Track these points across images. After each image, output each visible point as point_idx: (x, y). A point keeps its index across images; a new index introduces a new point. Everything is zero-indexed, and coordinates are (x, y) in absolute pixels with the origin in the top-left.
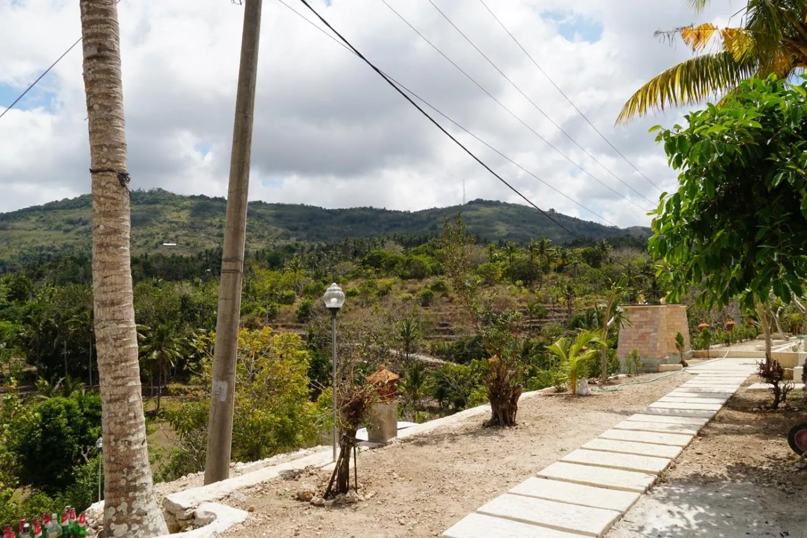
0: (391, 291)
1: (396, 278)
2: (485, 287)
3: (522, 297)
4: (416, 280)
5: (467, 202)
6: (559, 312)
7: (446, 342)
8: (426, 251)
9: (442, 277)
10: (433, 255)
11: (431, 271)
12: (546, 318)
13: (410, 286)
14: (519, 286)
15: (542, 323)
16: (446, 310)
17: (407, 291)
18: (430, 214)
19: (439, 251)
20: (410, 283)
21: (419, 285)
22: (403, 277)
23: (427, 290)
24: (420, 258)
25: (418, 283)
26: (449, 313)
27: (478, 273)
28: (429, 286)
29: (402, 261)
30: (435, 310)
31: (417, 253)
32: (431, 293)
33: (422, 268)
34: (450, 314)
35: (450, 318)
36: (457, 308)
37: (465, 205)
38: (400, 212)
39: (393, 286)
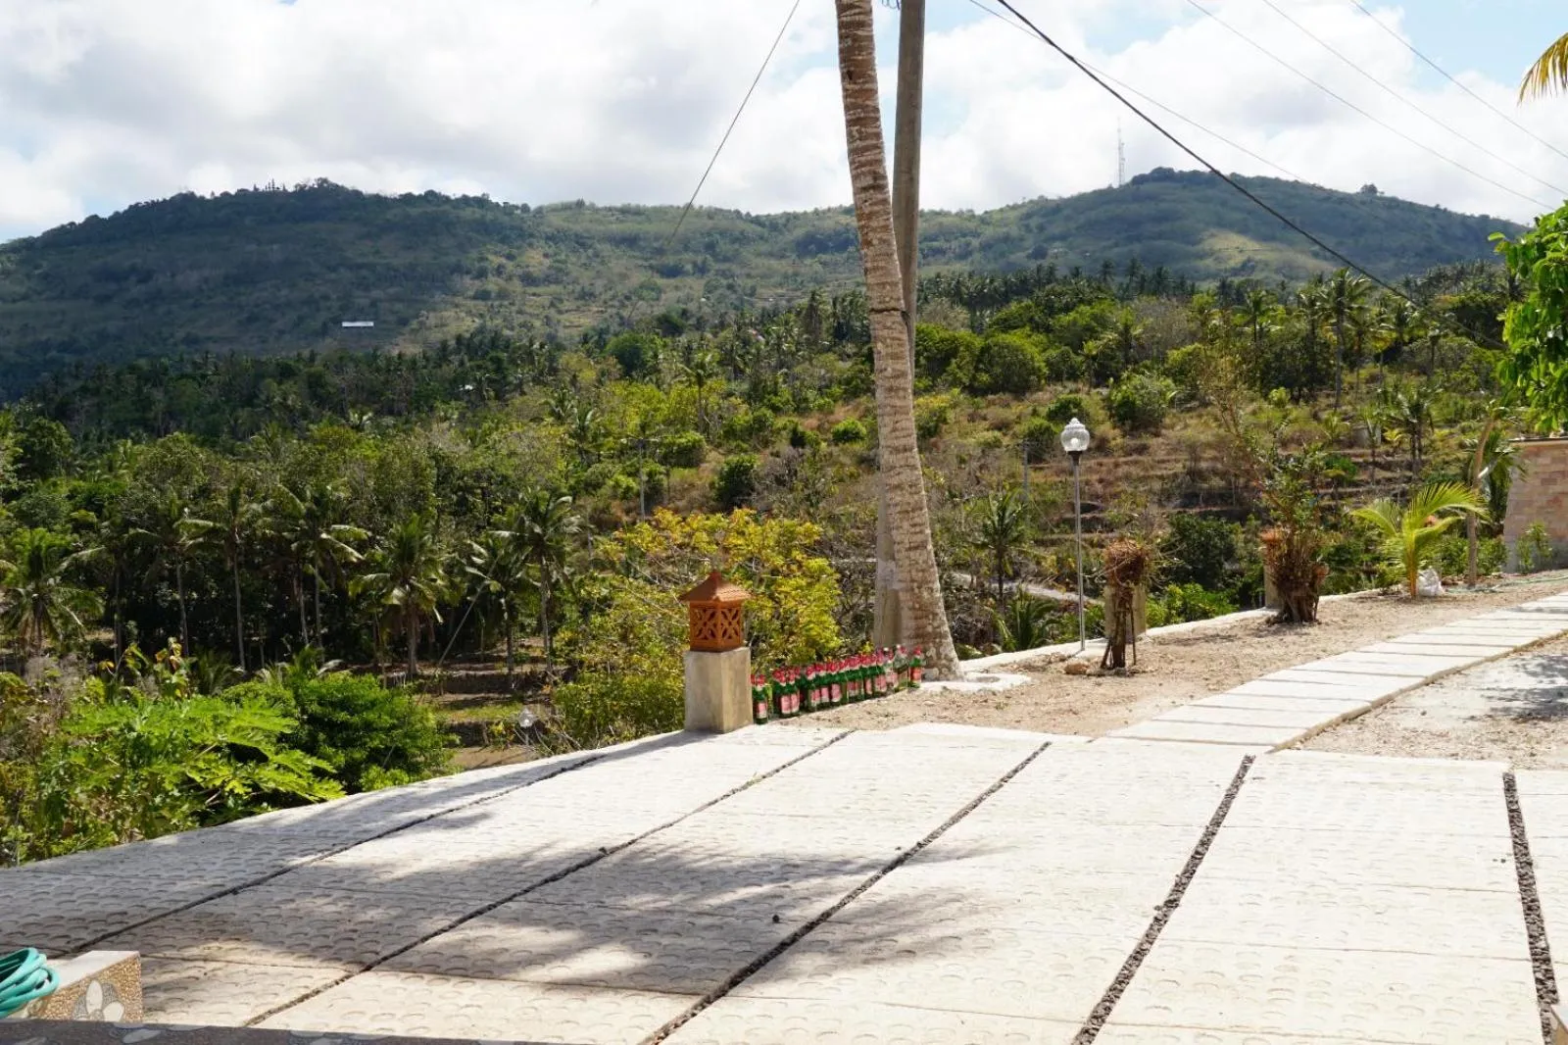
0: (945, 427)
1: (956, 391)
2: (1190, 410)
3: (1286, 430)
4: (1007, 397)
5: (1128, 179)
6: (1387, 467)
7: (1092, 551)
8: (1031, 320)
9: (1071, 385)
10: (1048, 330)
11: (1045, 370)
12: (1356, 484)
13: (996, 412)
14: (1280, 404)
15: (1341, 497)
16: (1090, 470)
17: (986, 424)
18: (1029, 216)
19: (1066, 319)
20: (992, 403)
21: (1017, 409)
22: (973, 390)
23: (1038, 421)
24: (1014, 338)
25: (1014, 404)
26: (1095, 477)
27: (1167, 373)
28: (1043, 411)
29: (968, 347)
30: (1060, 472)
31: (1006, 325)
32: (1048, 429)
33: (1024, 364)
34: (1101, 481)
35: (1099, 488)
36: (1117, 465)
37: (1123, 189)
38: (947, 214)
39: (950, 415)
